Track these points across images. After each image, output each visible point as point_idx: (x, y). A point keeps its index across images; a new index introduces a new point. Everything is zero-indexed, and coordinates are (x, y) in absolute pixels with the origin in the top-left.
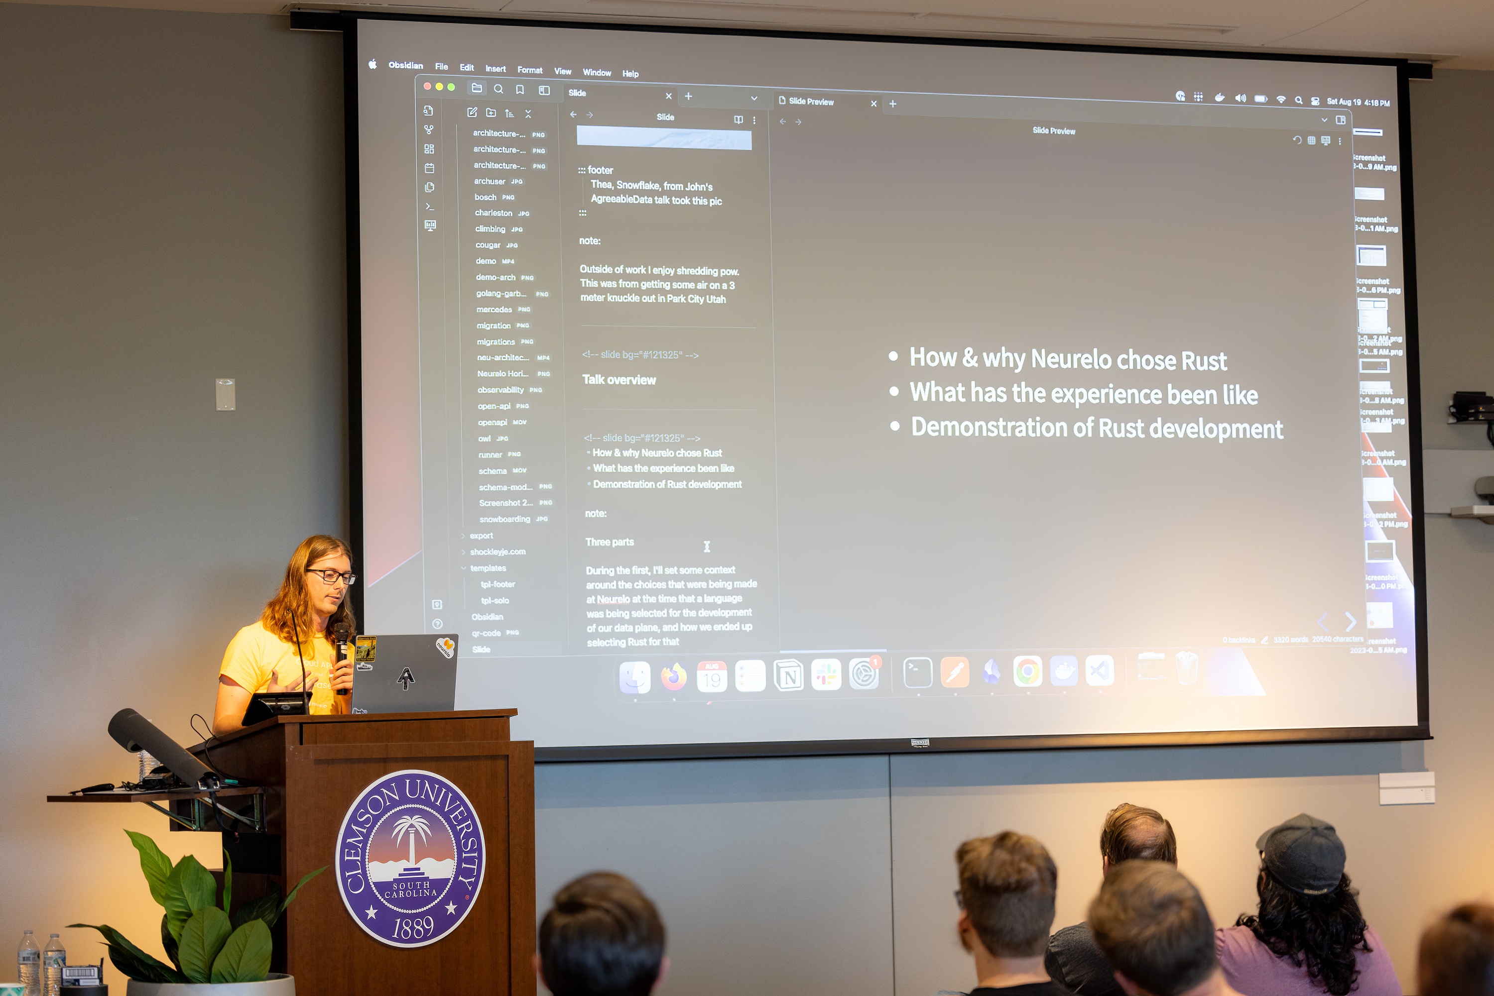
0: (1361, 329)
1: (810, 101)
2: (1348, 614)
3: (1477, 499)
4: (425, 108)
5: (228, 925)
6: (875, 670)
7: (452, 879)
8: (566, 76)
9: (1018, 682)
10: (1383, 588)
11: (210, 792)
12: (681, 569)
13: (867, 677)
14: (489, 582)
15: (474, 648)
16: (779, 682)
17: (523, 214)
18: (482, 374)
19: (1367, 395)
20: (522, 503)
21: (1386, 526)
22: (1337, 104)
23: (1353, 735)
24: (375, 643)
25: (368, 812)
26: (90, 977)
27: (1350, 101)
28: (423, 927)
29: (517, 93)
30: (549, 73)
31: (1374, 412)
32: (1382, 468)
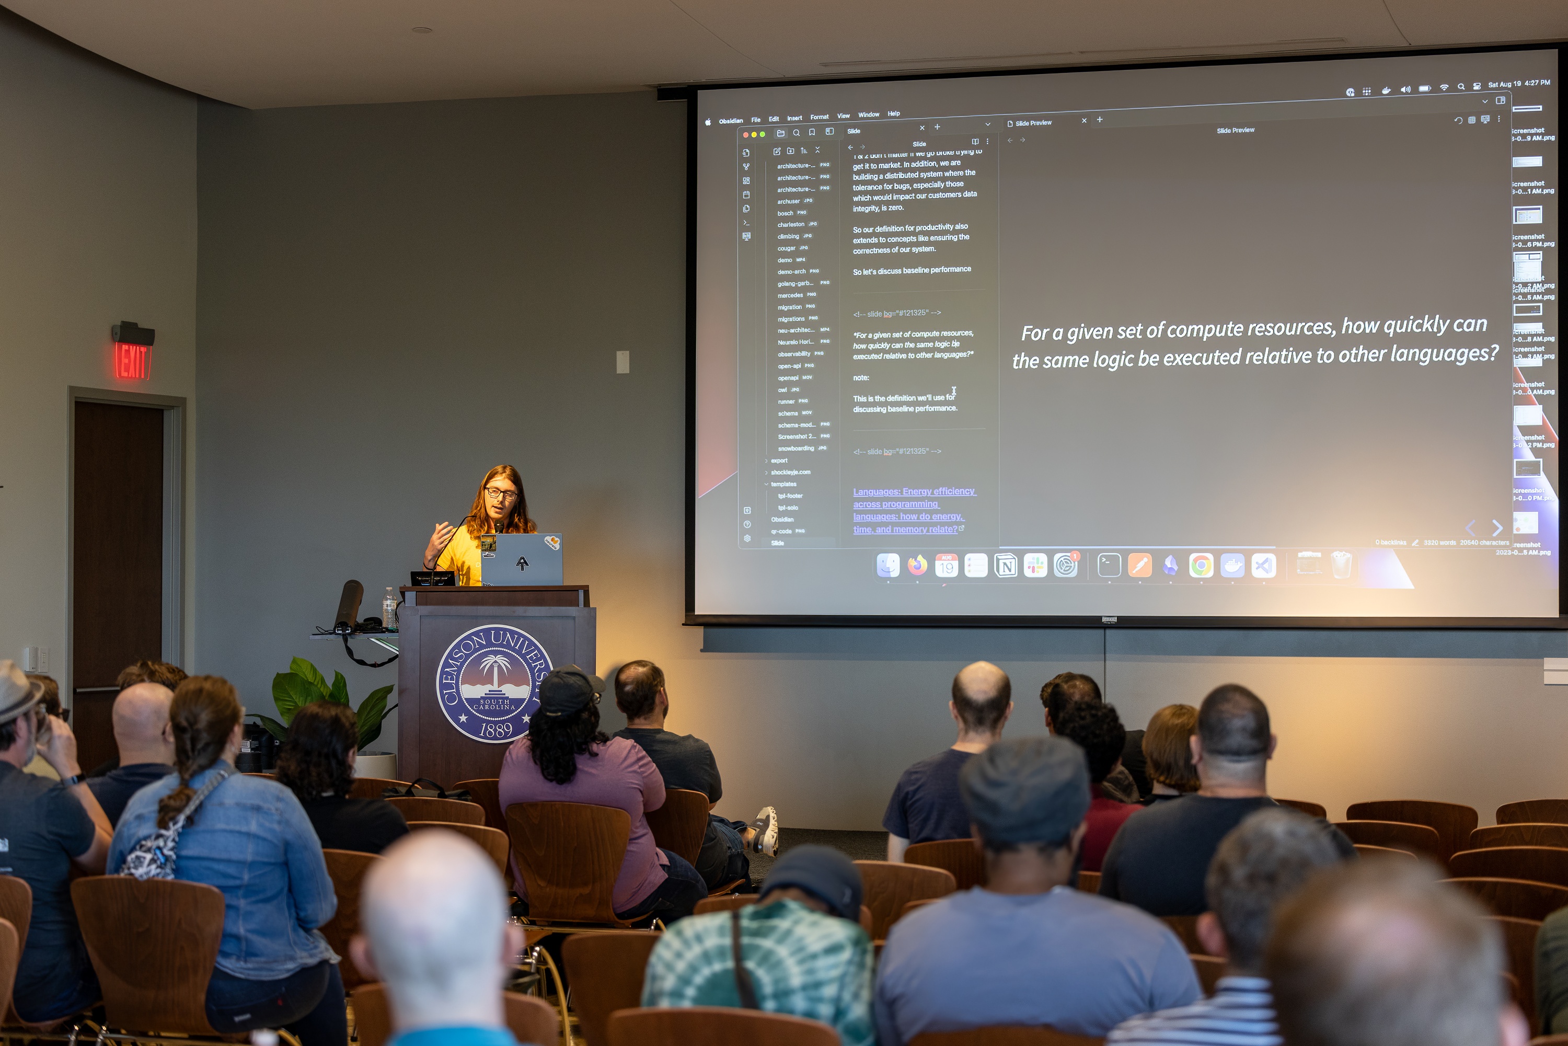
0: (1515, 280)
1: (1032, 123)
2: (1494, 521)
4: (744, 151)
6: (1074, 562)
7: (527, 699)
8: (846, 119)
9: (1193, 574)
10: (1530, 500)
13: (1068, 568)
14: (784, 494)
15: (772, 542)
16: (998, 571)
17: (812, 224)
18: (781, 343)
19: (1520, 335)
20: (808, 437)
21: (1534, 447)
22: (1497, 86)
25: (461, 652)
27: (1511, 83)
28: (503, 730)
29: (810, 135)
30: (833, 118)
31: (1526, 350)
32: (1531, 397)
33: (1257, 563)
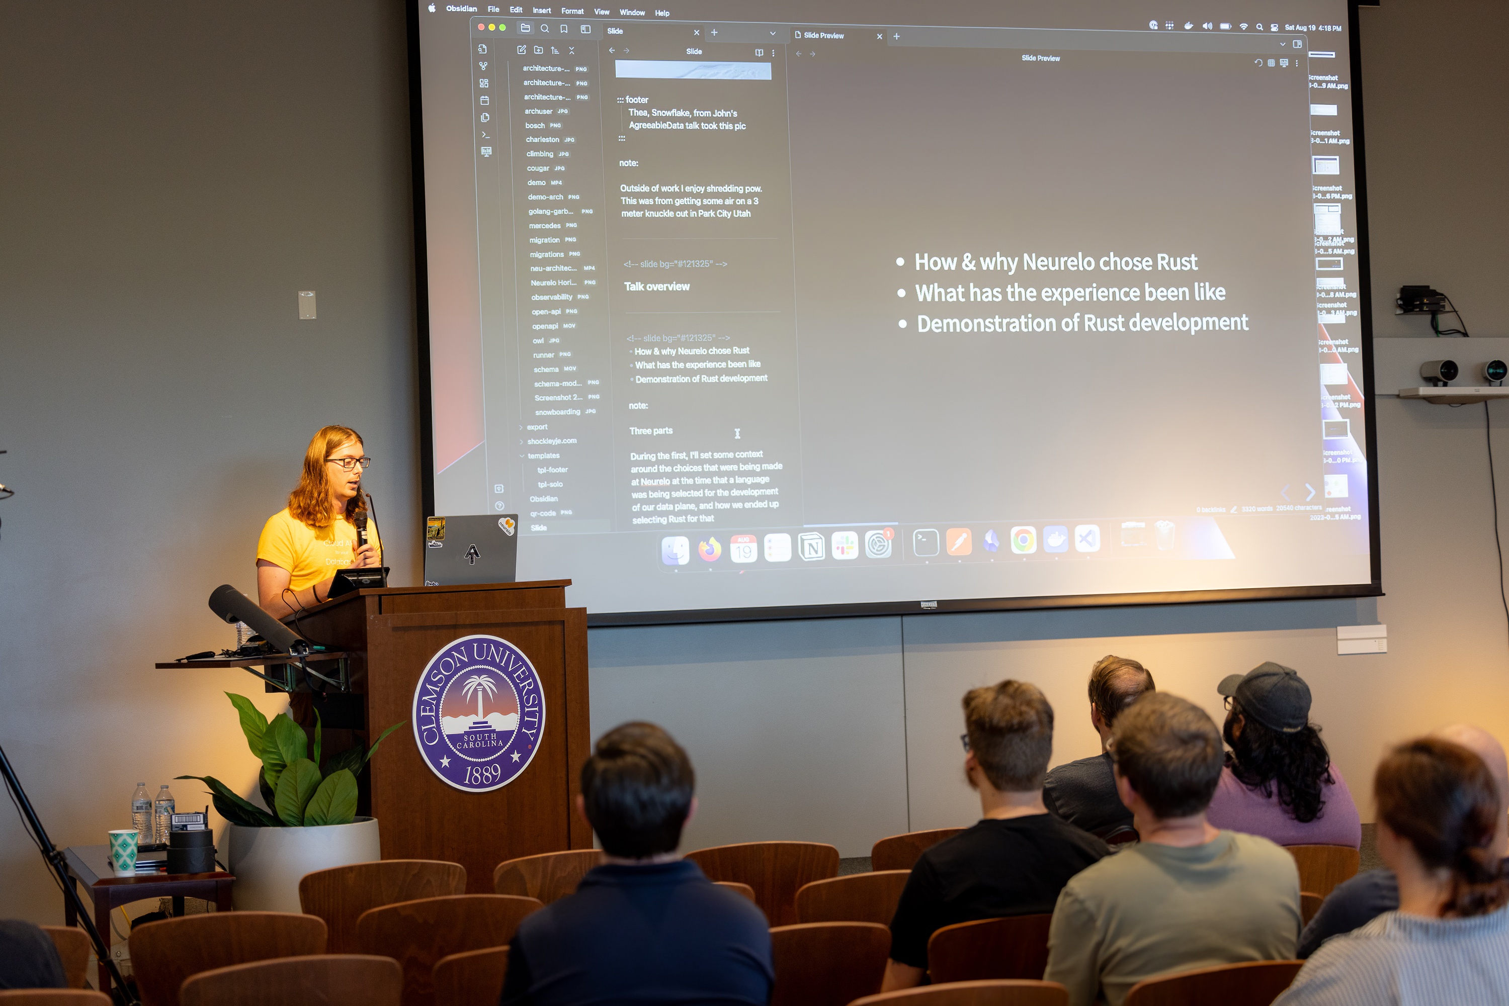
0: (1318, 231)
1: (823, 35)
2: (1308, 486)
3: (1422, 382)
4: (479, 46)
5: (318, 774)
6: (888, 541)
7: (516, 731)
8: (604, 16)
9: (1015, 550)
10: (1339, 462)
11: (300, 658)
12: (715, 454)
13: (882, 547)
14: (545, 468)
15: (532, 526)
16: (803, 553)
17: (568, 140)
18: (535, 283)
19: (1323, 290)
20: (572, 397)
21: (1341, 407)
22: (1294, 29)
23: (1313, 593)
24: (444, 523)
25: (440, 673)
26: (197, 823)
27: (1306, 27)
28: (491, 773)
29: (562, 32)
30: (589, 13)
31: (1329, 305)
32: (1337, 355)
33: (1081, 536)
